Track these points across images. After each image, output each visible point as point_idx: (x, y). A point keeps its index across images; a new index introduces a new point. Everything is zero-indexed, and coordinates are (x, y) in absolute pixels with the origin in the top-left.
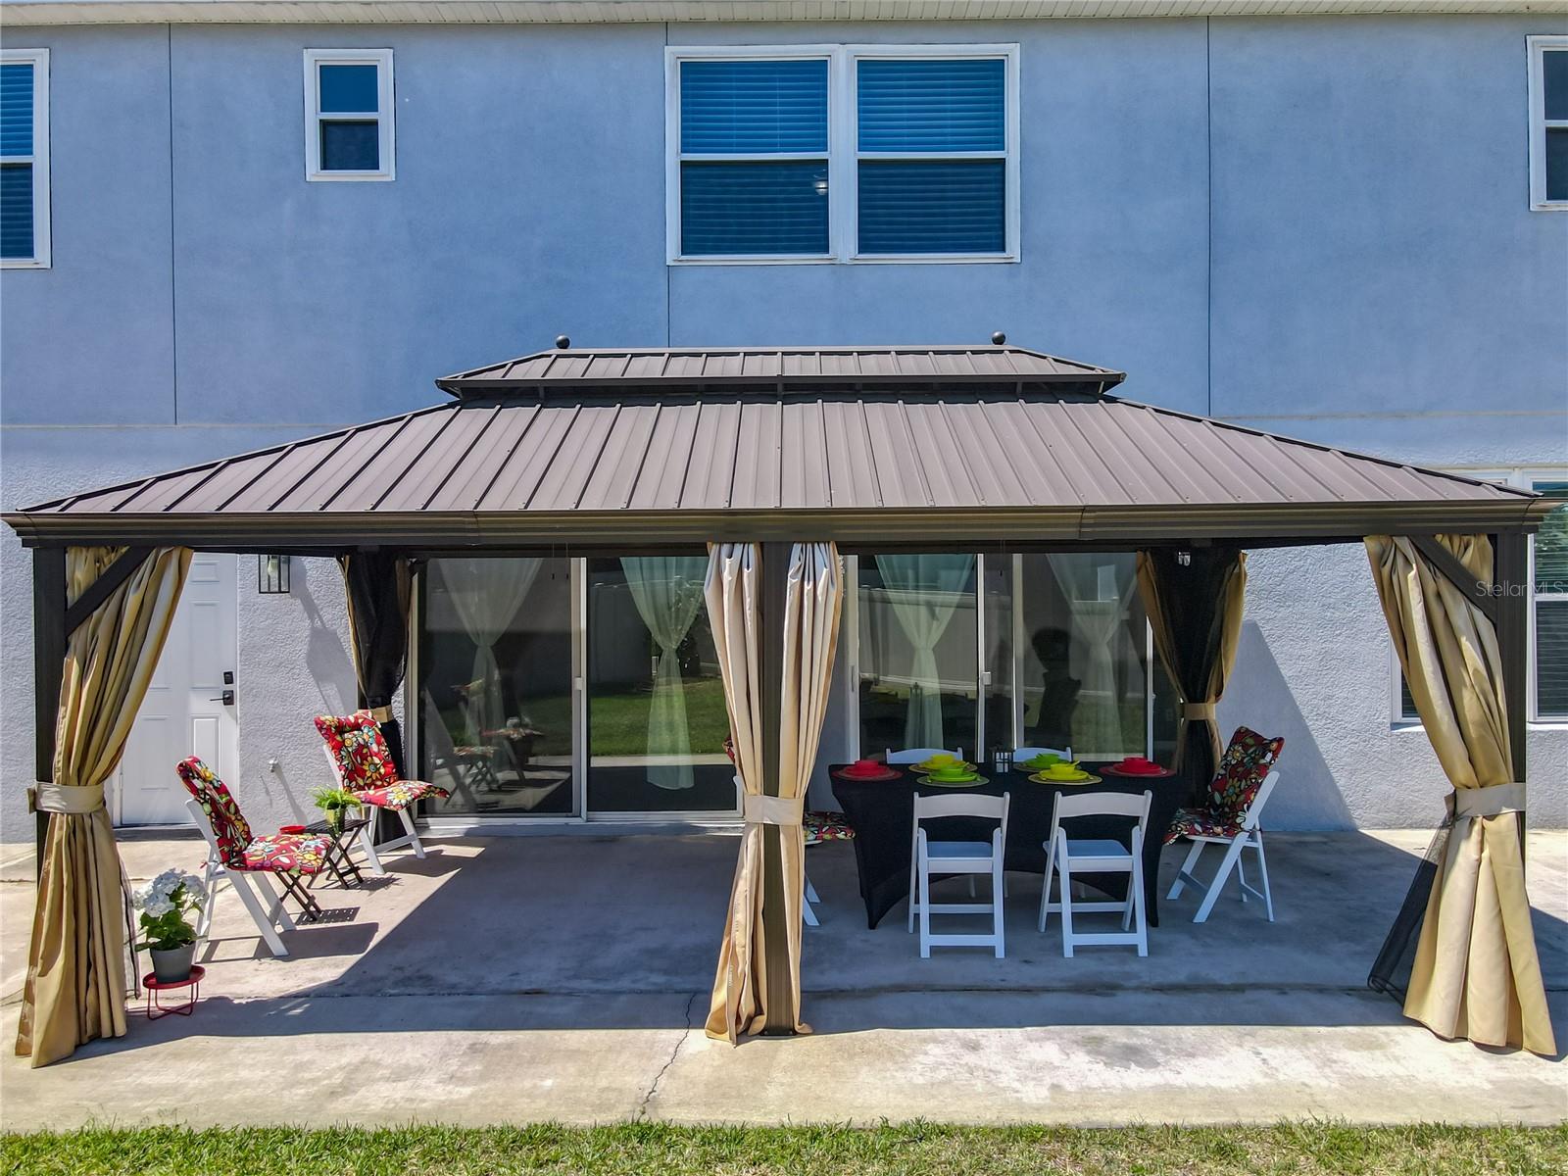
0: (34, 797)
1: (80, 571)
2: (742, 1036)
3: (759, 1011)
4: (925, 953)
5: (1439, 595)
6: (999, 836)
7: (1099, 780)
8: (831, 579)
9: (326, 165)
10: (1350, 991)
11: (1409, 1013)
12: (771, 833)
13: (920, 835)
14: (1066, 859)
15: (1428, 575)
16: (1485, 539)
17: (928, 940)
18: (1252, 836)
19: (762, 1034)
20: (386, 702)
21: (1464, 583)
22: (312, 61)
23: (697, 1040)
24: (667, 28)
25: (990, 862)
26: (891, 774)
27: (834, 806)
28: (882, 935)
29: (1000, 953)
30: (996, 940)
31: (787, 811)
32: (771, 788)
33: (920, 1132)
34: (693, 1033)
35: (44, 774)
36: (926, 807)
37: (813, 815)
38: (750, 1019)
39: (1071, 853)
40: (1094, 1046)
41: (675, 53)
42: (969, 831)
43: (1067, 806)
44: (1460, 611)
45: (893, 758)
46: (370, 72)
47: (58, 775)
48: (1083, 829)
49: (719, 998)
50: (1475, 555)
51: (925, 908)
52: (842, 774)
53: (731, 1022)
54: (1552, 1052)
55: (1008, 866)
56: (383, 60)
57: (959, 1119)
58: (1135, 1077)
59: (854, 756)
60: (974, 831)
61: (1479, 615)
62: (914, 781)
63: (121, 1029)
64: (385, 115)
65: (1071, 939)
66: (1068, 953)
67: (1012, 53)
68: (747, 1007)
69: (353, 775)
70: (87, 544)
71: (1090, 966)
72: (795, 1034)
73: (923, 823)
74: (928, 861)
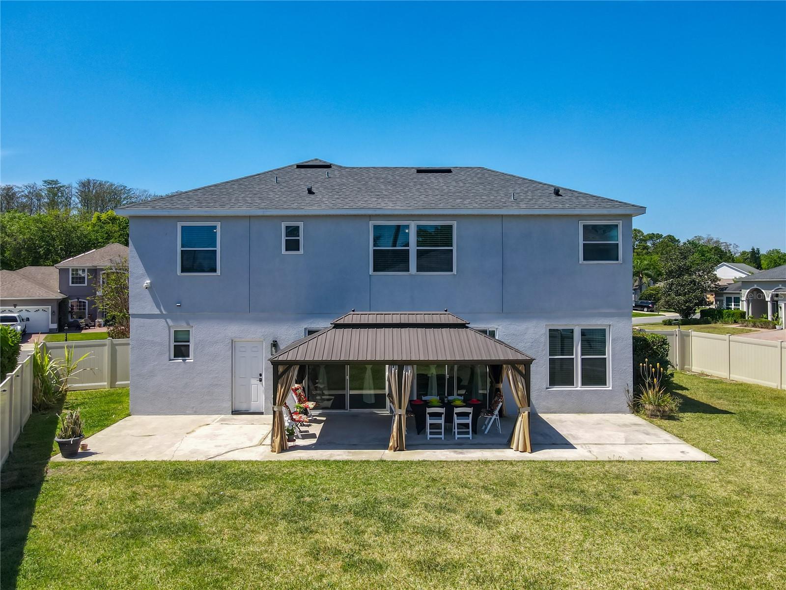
0: (273, 408)
1: (281, 369)
2: (395, 451)
3: (398, 446)
4: (428, 439)
5: (515, 375)
6: (443, 416)
7: (465, 404)
8: (411, 372)
9: (287, 250)
10: (504, 444)
11: (511, 447)
12: (400, 415)
13: (428, 416)
14: (457, 421)
15: (513, 371)
16: (523, 365)
17: (429, 436)
18: (497, 416)
19: (398, 451)
20: (302, 382)
21: (520, 373)
22: (284, 225)
23: (387, 451)
24: (371, 217)
25: (442, 421)
26: (422, 403)
27: (410, 409)
28: (420, 436)
29: (443, 439)
30: (442, 436)
31: (403, 412)
32: (400, 408)
33: (424, 461)
34: (386, 450)
35: (274, 404)
36: (429, 410)
37: (407, 412)
38: (396, 448)
39: (457, 419)
40: (455, 452)
41: (372, 223)
42: (437, 415)
43: (457, 410)
44: (519, 378)
45: (424, 398)
46: (298, 228)
47: (277, 404)
48: (460, 415)
49: (391, 444)
50: (522, 368)
51: (428, 431)
52: (413, 403)
53: (393, 448)
54: (530, 452)
55: (445, 422)
56: (301, 225)
57: (430, 460)
58: (461, 456)
59: (415, 398)
60: (438, 415)
61: (522, 378)
62: (428, 404)
63: (288, 448)
64: (301, 238)
65: (457, 436)
66: (456, 439)
67: (455, 224)
68: (396, 446)
69: (299, 400)
70: (282, 365)
71: (460, 441)
72: (404, 450)
73: (428, 413)
74: (429, 421)
